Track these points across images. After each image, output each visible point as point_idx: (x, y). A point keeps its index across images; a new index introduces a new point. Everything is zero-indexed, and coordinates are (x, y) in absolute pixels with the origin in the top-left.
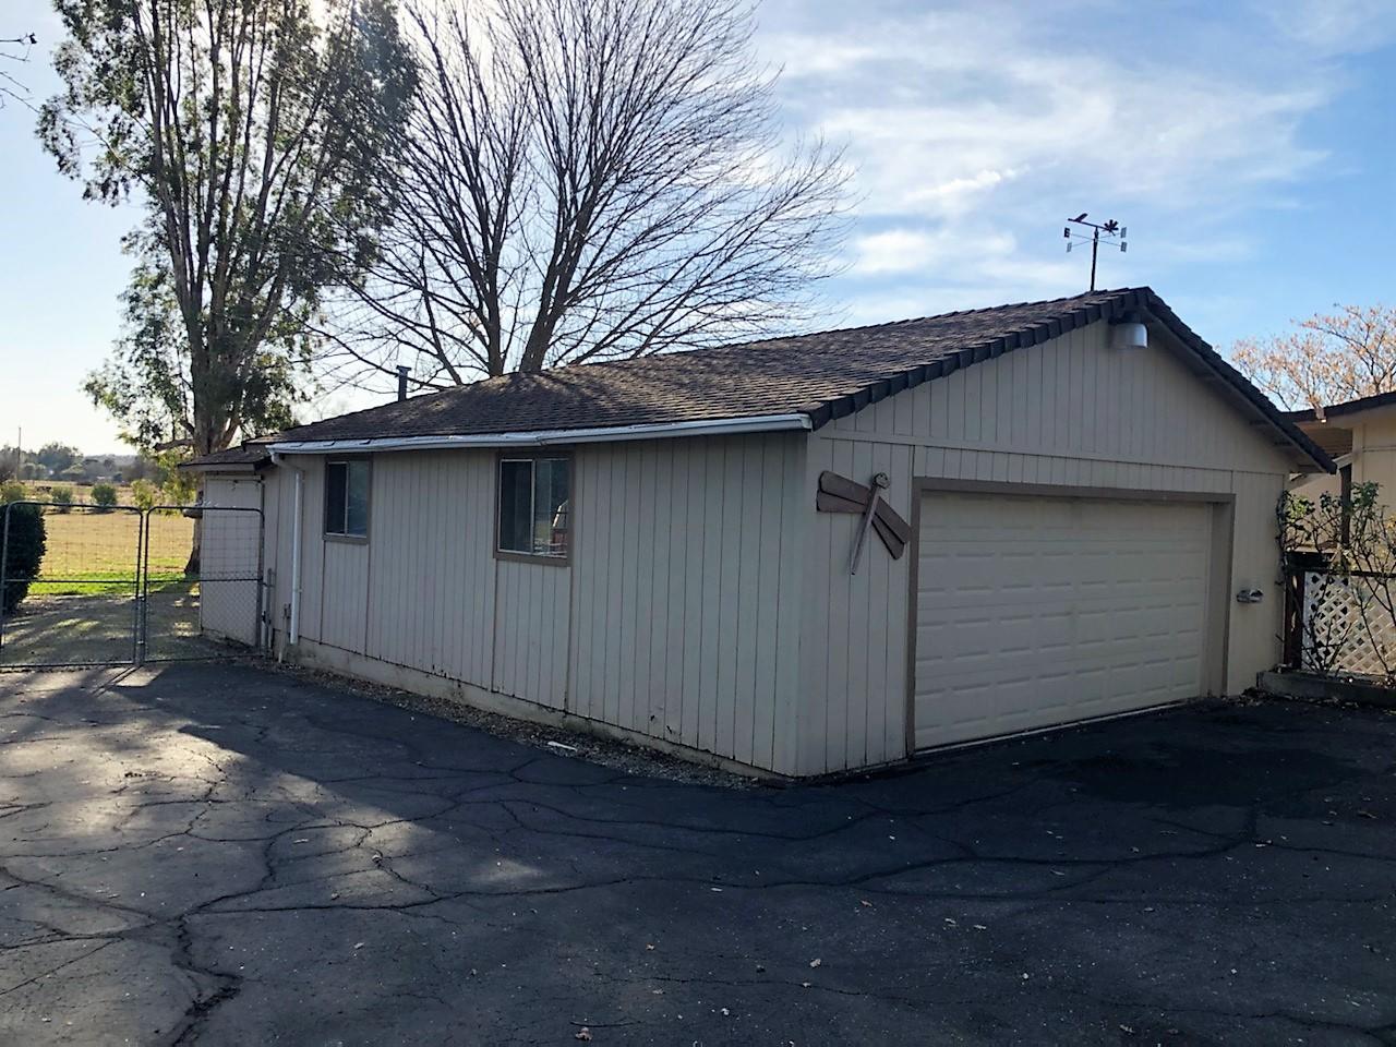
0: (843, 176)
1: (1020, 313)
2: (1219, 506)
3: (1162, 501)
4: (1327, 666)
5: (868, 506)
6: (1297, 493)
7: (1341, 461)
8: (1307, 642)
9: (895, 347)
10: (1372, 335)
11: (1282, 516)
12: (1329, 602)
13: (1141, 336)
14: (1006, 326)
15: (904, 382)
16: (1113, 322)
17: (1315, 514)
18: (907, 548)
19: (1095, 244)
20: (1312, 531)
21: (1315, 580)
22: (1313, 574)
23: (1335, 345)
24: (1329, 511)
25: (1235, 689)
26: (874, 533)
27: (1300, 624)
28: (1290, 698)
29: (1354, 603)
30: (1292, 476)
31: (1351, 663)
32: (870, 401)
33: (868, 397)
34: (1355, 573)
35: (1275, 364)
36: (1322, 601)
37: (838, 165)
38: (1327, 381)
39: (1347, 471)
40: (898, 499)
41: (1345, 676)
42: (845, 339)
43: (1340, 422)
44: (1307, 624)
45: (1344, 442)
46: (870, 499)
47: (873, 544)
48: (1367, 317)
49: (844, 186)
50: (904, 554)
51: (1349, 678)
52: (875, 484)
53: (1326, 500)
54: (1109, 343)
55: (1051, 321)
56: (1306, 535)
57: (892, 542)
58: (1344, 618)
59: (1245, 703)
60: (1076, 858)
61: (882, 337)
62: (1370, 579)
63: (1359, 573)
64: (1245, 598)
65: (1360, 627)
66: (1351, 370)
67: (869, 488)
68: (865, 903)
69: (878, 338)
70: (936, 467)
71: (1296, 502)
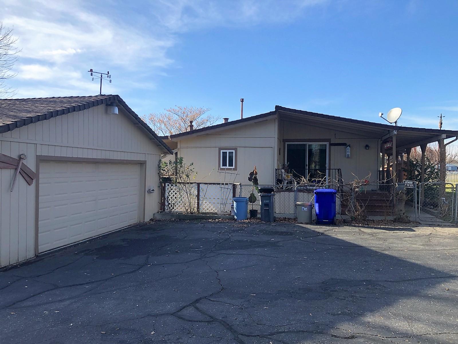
0: (10, 42)
1: (76, 99)
2: (142, 164)
3: (124, 163)
4: (171, 210)
5: (18, 166)
6: (163, 160)
7: (174, 151)
8: (166, 204)
9: (29, 108)
10: (185, 115)
11: (159, 167)
12: (172, 191)
13: (116, 110)
14: (71, 103)
15: (30, 121)
16: (107, 105)
17: (168, 166)
18: (34, 181)
19: (101, 79)
20: (168, 171)
21: (168, 185)
22: (168, 184)
23: (176, 117)
24: (171, 165)
25: (147, 219)
26: (20, 176)
27: (165, 198)
28: (162, 220)
29: (178, 191)
30: (162, 155)
31: (177, 208)
32: (17, 127)
33: (16, 125)
34: (178, 183)
35: (161, 122)
36: (170, 191)
37: (8, 37)
38: (174, 127)
39: (176, 154)
40: (30, 163)
41: (176, 212)
42: (9, 103)
43: (174, 140)
44: (166, 198)
45: (175, 145)
46: (19, 163)
47: (20, 181)
48: (183, 110)
49: (11, 45)
50: (33, 183)
51: (177, 213)
52: (20, 158)
53: (170, 162)
54: (106, 112)
55: (86, 103)
56: (166, 172)
57: (28, 179)
58: (175, 196)
59: (150, 223)
60: (93, 281)
61: (24, 103)
62: (182, 184)
63: (179, 183)
64: (150, 192)
65: (180, 198)
66: (180, 125)
67: (18, 159)
68: (12, 313)
69: (22, 104)
70: (45, 152)
71: (163, 163)
